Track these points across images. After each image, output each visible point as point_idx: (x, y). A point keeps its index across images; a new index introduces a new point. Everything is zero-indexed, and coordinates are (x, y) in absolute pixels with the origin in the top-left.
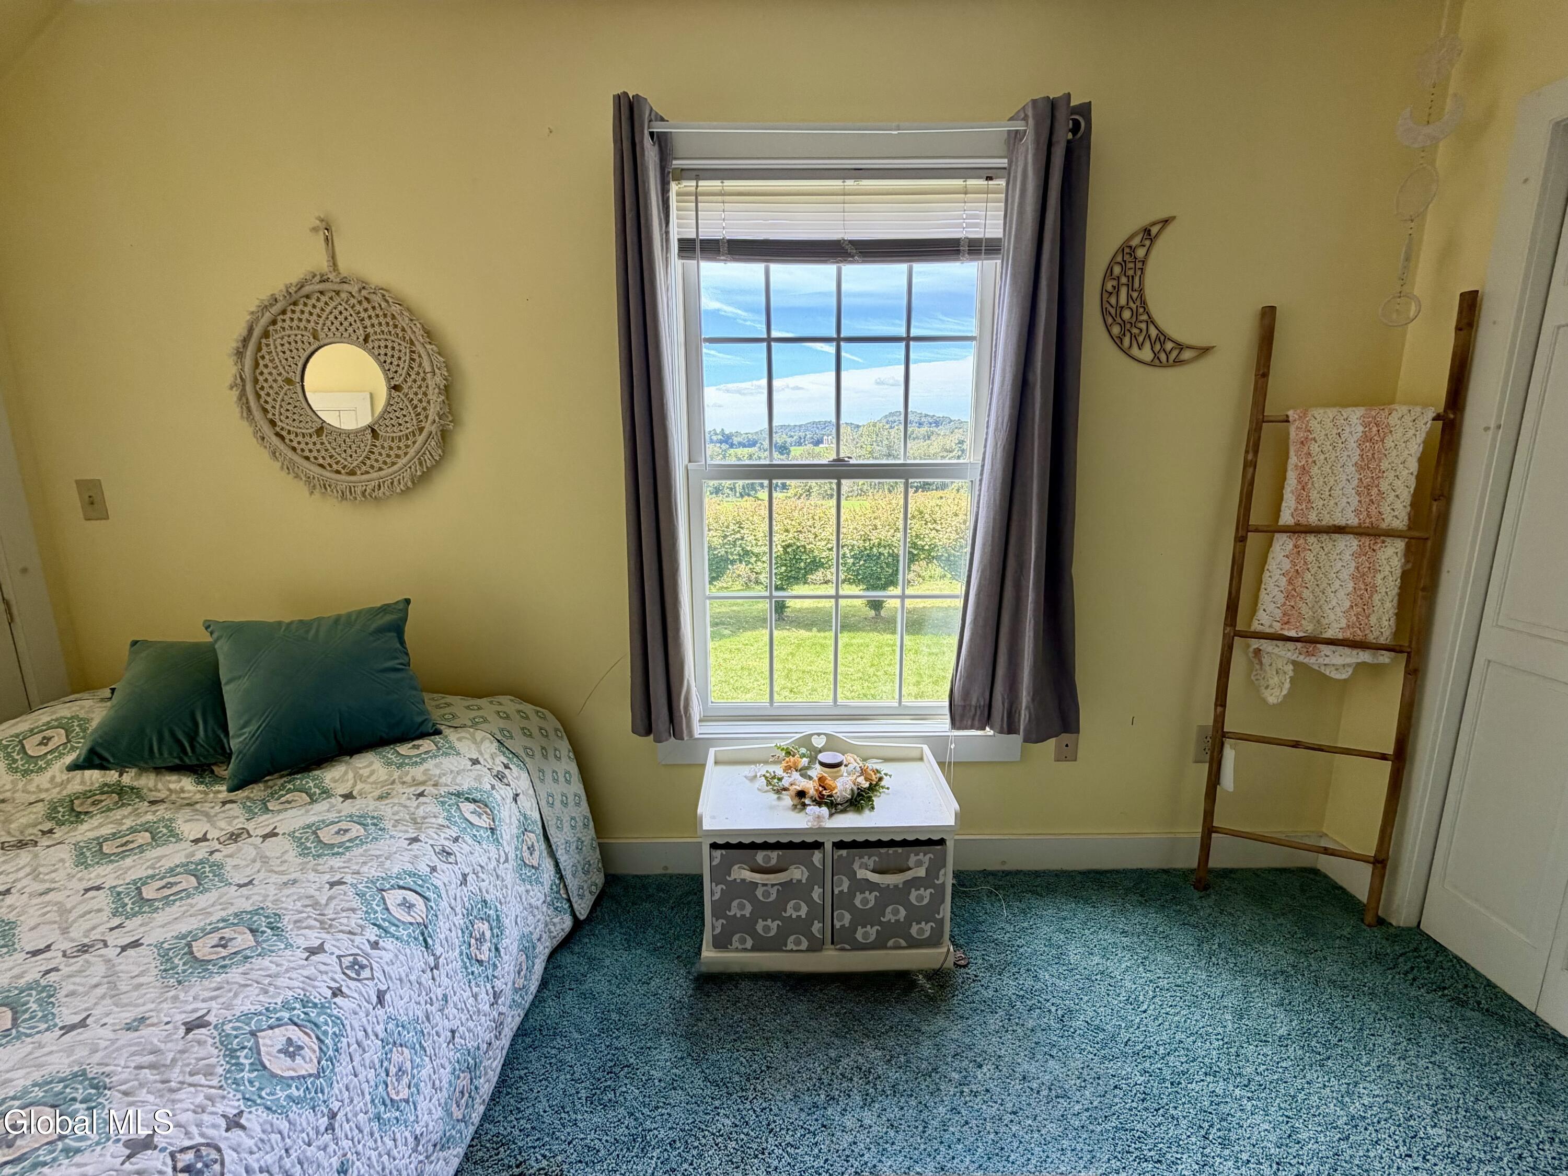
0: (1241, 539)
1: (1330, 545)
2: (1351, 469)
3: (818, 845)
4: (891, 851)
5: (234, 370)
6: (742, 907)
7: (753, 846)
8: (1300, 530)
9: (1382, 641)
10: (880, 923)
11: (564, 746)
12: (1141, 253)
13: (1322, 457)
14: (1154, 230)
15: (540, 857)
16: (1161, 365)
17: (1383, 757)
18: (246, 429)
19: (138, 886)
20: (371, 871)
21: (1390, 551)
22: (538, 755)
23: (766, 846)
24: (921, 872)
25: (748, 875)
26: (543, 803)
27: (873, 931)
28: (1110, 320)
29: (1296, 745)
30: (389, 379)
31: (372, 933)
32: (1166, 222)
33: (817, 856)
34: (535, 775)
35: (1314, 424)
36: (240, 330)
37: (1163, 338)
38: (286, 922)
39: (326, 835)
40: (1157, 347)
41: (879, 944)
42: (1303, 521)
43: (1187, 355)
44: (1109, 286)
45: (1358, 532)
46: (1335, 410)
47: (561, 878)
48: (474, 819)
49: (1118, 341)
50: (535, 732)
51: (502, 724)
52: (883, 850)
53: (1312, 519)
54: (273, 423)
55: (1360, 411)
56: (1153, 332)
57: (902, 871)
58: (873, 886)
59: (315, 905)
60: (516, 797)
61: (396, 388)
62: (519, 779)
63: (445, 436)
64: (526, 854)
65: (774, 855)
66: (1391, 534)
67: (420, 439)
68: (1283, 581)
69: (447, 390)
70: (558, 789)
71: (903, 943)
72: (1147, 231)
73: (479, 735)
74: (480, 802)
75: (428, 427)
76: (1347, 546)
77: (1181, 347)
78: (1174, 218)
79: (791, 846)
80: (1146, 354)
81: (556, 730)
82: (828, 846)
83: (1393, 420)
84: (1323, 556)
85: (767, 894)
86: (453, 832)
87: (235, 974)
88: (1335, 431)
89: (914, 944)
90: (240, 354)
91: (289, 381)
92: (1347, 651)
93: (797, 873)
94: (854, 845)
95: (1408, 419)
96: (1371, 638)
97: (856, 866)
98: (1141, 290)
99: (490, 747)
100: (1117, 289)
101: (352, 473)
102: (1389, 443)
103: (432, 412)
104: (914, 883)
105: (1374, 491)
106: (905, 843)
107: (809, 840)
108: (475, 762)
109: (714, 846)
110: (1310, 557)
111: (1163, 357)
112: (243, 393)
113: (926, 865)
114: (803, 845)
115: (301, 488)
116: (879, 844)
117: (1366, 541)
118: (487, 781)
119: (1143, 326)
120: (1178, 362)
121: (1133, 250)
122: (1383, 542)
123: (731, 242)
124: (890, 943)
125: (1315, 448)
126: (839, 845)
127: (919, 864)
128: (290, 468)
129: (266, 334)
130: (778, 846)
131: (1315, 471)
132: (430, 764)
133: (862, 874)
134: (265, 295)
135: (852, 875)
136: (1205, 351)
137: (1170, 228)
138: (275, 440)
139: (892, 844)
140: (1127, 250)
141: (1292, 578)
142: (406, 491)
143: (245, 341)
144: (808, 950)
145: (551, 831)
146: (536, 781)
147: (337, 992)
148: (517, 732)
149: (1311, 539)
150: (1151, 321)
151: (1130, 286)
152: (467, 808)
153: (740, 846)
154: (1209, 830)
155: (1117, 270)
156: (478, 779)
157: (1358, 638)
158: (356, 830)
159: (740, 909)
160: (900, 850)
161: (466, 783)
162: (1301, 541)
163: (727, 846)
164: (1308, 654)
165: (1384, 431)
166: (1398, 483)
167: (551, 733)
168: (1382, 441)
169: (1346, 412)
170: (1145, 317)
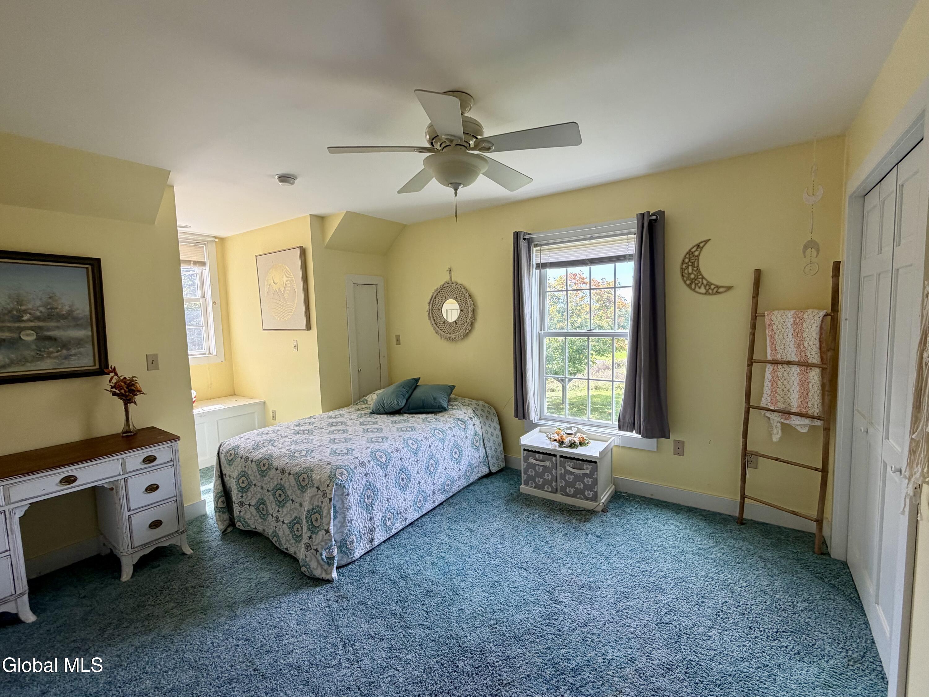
0: (750, 365)
1: (789, 370)
2: (790, 336)
3: (555, 455)
4: (578, 462)
5: (428, 307)
6: (532, 472)
7: (535, 452)
8: (775, 362)
9: (815, 414)
10: (575, 488)
11: (496, 419)
12: (696, 253)
13: (778, 331)
14: (701, 245)
15: (480, 444)
16: (710, 294)
17: (816, 469)
18: (429, 322)
19: (395, 420)
20: (434, 426)
21: (814, 373)
22: (485, 417)
23: (539, 453)
24: (588, 472)
25: (535, 462)
26: (484, 432)
27: (572, 490)
28: (685, 279)
29: (777, 459)
30: (460, 308)
31: (431, 435)
32: (707, 241)
33: (554, 458)
34: (482, 423)
35: (773, 318)
36: (430, 297)
37: (709, 284)
38: (417, 429)
39: (428, 420)
40: (707, 288)
41: (574, 496)
42: (775, 358)
43: (721, 290)
44: (684, 266)
45: (799, 364)
46: (782, 311)
47: (487, 456)
48: (460, 425)
49: (689, 286)
50: (486, 412)
51: (476, 406)
52: (575, 461)
53: (779, 357)
54: (435, 320)
55: (793, 312)
56: (705, 282)
57: (580, 469)
58: (572, 473)
59: (422, 428)
60: (474, 425)
61: (462, 311)
62: (476, 421)
63: (472, 324)
64: (475, 442)
65: (541, 456)
66: (814, 365)
67: (466, 324)
68: (770, 384)
69: (473, 311)
70: (490, 430)
71: (583, 497)
72: (698, 246)
73: (469, 408)
74: (464, 422)
75: (468, 321)
76: (795, 370)
77: (718, 287)
78: (710, 240)
79: (546, 454)
80: (703, 290)
81: (494, 413)
82: (558, 457)
83: (805, 316)
84: (785, 373)
85: (539, 469)
86: (454, 425)
87: (407, 433)
88: (782, 321)
89: (587, 499)
90: (429, 303)
91: (439, 310)
92: (799, 418)
93: (548, 464)
94: (566, 457)
95: (811, 316)
96: (810, 412)
97: (566, 465)
98: (698, 266)
99: (470, 411)
100: (687, 268)
101: (450, 334)
102: (805, 325)
103: (470, 316)
104: (585, 475)
105: (802, 346)
106: (582, 460)
107: (552, 453)
108: (465, 413)
109: (525, 450)
110: (780, 375)
111: (710, 291)
112: (429, 313)
113: (590, 469)
114: (550, 455)
115: (439, 337)
116: (574, 459)
117: (804, 368)
118: (467, 418)
119: (700, 280)
120: (717, 293)
121: (693, 253)
122: (811, 369)
123: (550, 263)
124: (578, 496)
125: (775, 327)
126: (561, 457)
127: (587, 469)
128: (437, 332)
129: (435, 298)
130: (542, 453)
131: (776, 337)
132: (454, 411)
133: (568, 468)
134: (436, 288)
135: (565, 468)
136: (729, 288)
137: (709, 242)
138: (435, 325)
139: (578, 459)
140: (690, 253)
141: (774, 382)
142: (462, 339)
143: (431, 300)
144: (551, 492)
145: (486, 441)
146: (482, 425)
147: (422, 440)
148: (480, 410)
149: (780, 366)
150: (703, 278)
151: (693, 266)
152: (459, 422)
153: (531, 451)
154: (743, 497)
155: (687, 260)
156: (465, 417)
157: (803, 413)
158: (434, 420)
159: (531, 473)
160: (581, 462)
161: (461, 417)
162: (775, 367)
163: (528, 450)
164: (786, 419)
165: (802, 320)
166: (811, 343)
167: (492, 413)
168: (802, 325)
169: (787, 312)
170: (700, 277)
